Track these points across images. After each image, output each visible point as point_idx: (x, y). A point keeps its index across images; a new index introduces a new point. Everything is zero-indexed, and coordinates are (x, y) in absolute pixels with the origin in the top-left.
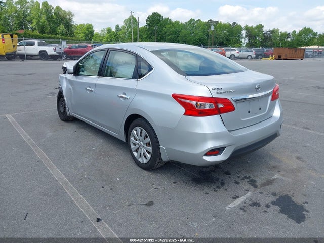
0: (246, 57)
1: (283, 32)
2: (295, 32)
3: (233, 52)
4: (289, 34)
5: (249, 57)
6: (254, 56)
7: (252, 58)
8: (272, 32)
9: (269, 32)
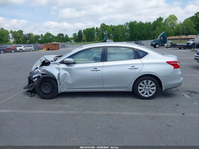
0: (29, 50)
1: (36, 35)
2: (42, 35)
3: (21, 48)
4: (39, 36)
5: (31, 50)
6: (34, 49)
7: (33, 51)
8: (29, 35)
9: (27, 34)
